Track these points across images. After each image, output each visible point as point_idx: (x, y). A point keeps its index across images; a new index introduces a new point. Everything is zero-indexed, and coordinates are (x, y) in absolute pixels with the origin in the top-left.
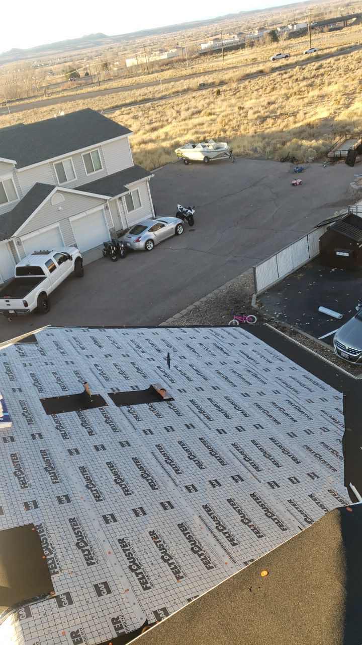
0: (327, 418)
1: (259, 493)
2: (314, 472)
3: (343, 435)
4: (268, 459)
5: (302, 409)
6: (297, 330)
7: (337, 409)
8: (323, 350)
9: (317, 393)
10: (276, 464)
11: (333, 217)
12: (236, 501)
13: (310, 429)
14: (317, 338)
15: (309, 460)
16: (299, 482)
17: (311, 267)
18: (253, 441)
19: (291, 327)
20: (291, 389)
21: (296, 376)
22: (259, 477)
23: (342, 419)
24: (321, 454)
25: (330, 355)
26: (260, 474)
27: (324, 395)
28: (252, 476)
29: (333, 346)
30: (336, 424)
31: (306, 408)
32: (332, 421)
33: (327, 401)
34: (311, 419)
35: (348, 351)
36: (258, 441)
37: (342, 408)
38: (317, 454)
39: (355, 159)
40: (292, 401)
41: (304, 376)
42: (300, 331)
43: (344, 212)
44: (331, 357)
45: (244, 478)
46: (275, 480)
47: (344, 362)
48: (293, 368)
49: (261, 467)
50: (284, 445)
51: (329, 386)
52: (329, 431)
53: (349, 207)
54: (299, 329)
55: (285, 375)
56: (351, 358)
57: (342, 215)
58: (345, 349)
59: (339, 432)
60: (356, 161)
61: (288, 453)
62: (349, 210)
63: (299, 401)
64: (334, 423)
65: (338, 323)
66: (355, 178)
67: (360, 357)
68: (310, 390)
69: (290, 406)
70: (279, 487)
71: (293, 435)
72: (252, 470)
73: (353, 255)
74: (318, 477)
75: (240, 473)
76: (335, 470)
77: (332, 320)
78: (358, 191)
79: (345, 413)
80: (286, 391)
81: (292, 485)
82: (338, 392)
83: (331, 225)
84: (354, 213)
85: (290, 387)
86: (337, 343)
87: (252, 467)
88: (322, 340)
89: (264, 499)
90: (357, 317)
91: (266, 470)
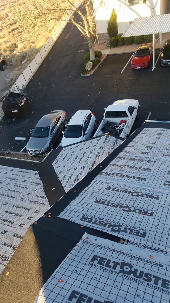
0: (34, 184)
1: (17, 233)
2: (37, 210)
3: (43, 188)
4: (15, 216)
5: (23, 186)
6: (9, 152)
7: (37, 179)
8: (24, 156)
9: (27, 176)
10: (19, 216)
11: (4, 96)
12: (7, 242)
13: (29, 193)
14: (20, 152)
15: (33, 206)
16: (32, 218)
17: (4, 121)
18: (6, 212)
19: (6, 151)
20: (15, 179)
21: (15, 173)
22: (14, 226)
23: (40, 181)
24: (37, 201)
25: (28, 157)
26: (14, 224)
27: (30, 175)
28: (11, 227)
29: (28, 153)
30: (39, 185)
31: (24, 184)
32: (37, 184)
33: (32, 177)
34: (28, 188)
35: (35, 152)
36: (8, 210)
37: (39, 178)
38: (36, 202)
39: (3, 67)
40: (17, 185)
41: (18, 171)
42: (11, 152)
43: (7, 92)
44: (29, 157)
45: (7, 230)
46: (22, 223)
47: (35, 157)
48: (12, 170)
49: (13, 221)
50: (20, 206)
51: (31, 171)
52: (37, 189)
53: (9, 90)
54: (10, 151)
55: (10, 175)
56: (37, 155)
57: (7, 94)
58: (33, 152)
59: (41, 188)
60: (4, 68)
61: (23, 208)
62: (9, 91)
63: (20, 183)
64: (38, 185)
65: (25, 142)
66: (7, 76)
67: (40, 152)
68: (23, 176)
69: (17, 187)
70: (24, 225)
71: (22, 199)
72: (9, 225)
73: (19, 110)
74: (39, 211)
75: (4, 229)
76: (45, 204)
77: (23, 142)
78: (10, 81)
79: (41, 179)
80: (13, 182)
81: (30, 220)
82: (35, 171)
83: (4, 100)
84: (12, 92)
85: (14, 179)
86: (29, 150)
87: (9, 223)
88: (22, 152)
89: (20, 234)
90: (32, 136)
91: (16, 221)
